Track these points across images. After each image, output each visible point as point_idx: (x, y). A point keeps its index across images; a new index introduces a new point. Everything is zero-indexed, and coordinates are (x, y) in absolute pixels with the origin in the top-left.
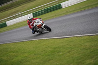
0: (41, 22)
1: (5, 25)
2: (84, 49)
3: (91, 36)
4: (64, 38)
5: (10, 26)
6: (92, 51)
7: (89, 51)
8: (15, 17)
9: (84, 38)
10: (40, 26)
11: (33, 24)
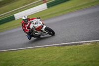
0: (41, 22)
2: (37, 60)
3: (44, 47)
4: (17, 50)
6: (45, 63)
7: (42, 63)
9: (37, 49)
10: (40, 29)
11: (29, 26)
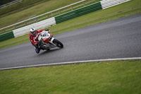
0: (49, 35)
1: (11, 36)
5: (19, 37)
8: (26, 24)
11: (37, 38)
